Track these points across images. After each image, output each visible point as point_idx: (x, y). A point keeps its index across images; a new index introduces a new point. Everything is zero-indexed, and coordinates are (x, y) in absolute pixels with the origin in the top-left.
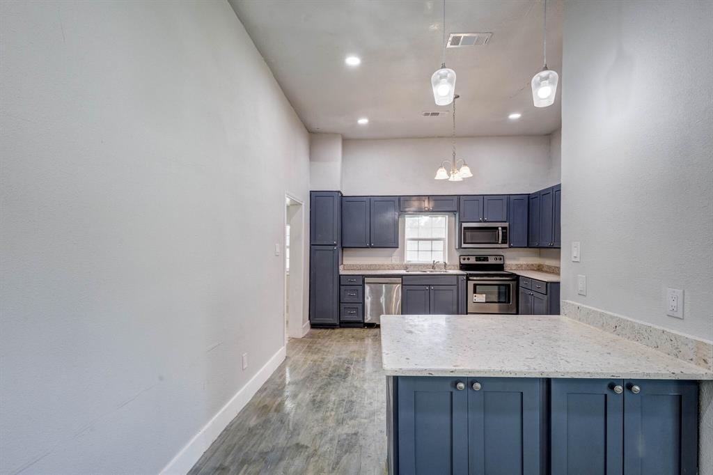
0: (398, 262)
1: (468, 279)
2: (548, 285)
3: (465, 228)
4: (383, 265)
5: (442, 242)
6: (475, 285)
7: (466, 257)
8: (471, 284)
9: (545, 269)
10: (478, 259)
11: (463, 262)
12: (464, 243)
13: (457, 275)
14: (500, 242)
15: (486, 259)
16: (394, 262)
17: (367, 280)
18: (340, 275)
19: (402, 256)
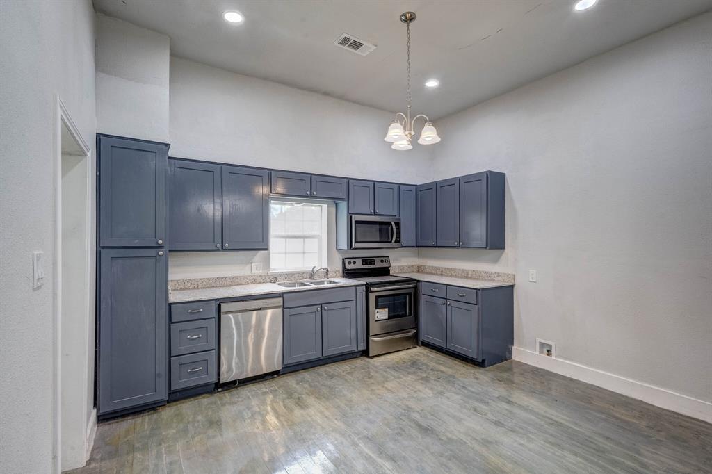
0: (261, 272)
1: (368, 291)
2: (480, 292)
3: (357, 222)
4: (237, 278)
5: (316, 240)
6: (377, 297)
7: (352, 260)
8: (372, 297)
9: (428, 270)
10: (365, 262)
11: (348, 267)
12: (357, 242)
13: (356, 286)
14: (393, 241)
15: (372, 262)
16: (255, 272)
17: (225, 307)
18: (170, 305)
19: (267, 261)
